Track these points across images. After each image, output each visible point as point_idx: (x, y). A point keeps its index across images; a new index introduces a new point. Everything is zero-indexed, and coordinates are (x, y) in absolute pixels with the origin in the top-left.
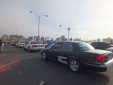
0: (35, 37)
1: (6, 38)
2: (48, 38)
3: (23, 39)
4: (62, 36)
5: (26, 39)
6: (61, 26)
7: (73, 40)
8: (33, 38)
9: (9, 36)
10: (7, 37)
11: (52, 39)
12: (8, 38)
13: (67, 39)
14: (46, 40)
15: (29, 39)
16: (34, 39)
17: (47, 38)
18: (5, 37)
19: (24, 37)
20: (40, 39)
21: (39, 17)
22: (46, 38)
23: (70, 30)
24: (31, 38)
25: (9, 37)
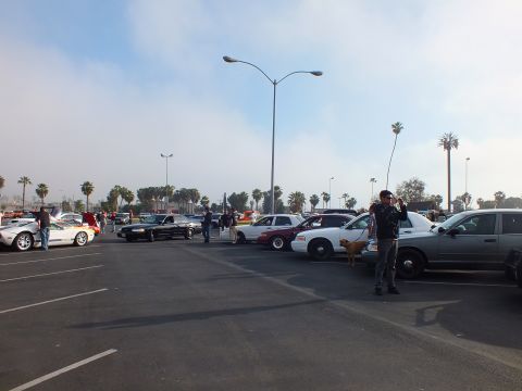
0: (257, 195)
1: (125, 203)
2: (327, 198)
3: (199, 204)
4: (408, 185)
5: (214, 205)
6: (397, 129)
7: (478, 206)
8: (251, 198)
9: (135, 194)
10: (127, 195)
11: (352, 203)
12: (133, 203)
13: (441, 201)
14: (313, 210)
15: (229, 205)
16: (252, 203)
17: (321, 198)
18: (119, 198)
19: (204, 198)
20: (286, 204)
21: (275, 84)
22: (314, 201)
23: (456, 145)
24: (238, 201)
25: (136, 198)
